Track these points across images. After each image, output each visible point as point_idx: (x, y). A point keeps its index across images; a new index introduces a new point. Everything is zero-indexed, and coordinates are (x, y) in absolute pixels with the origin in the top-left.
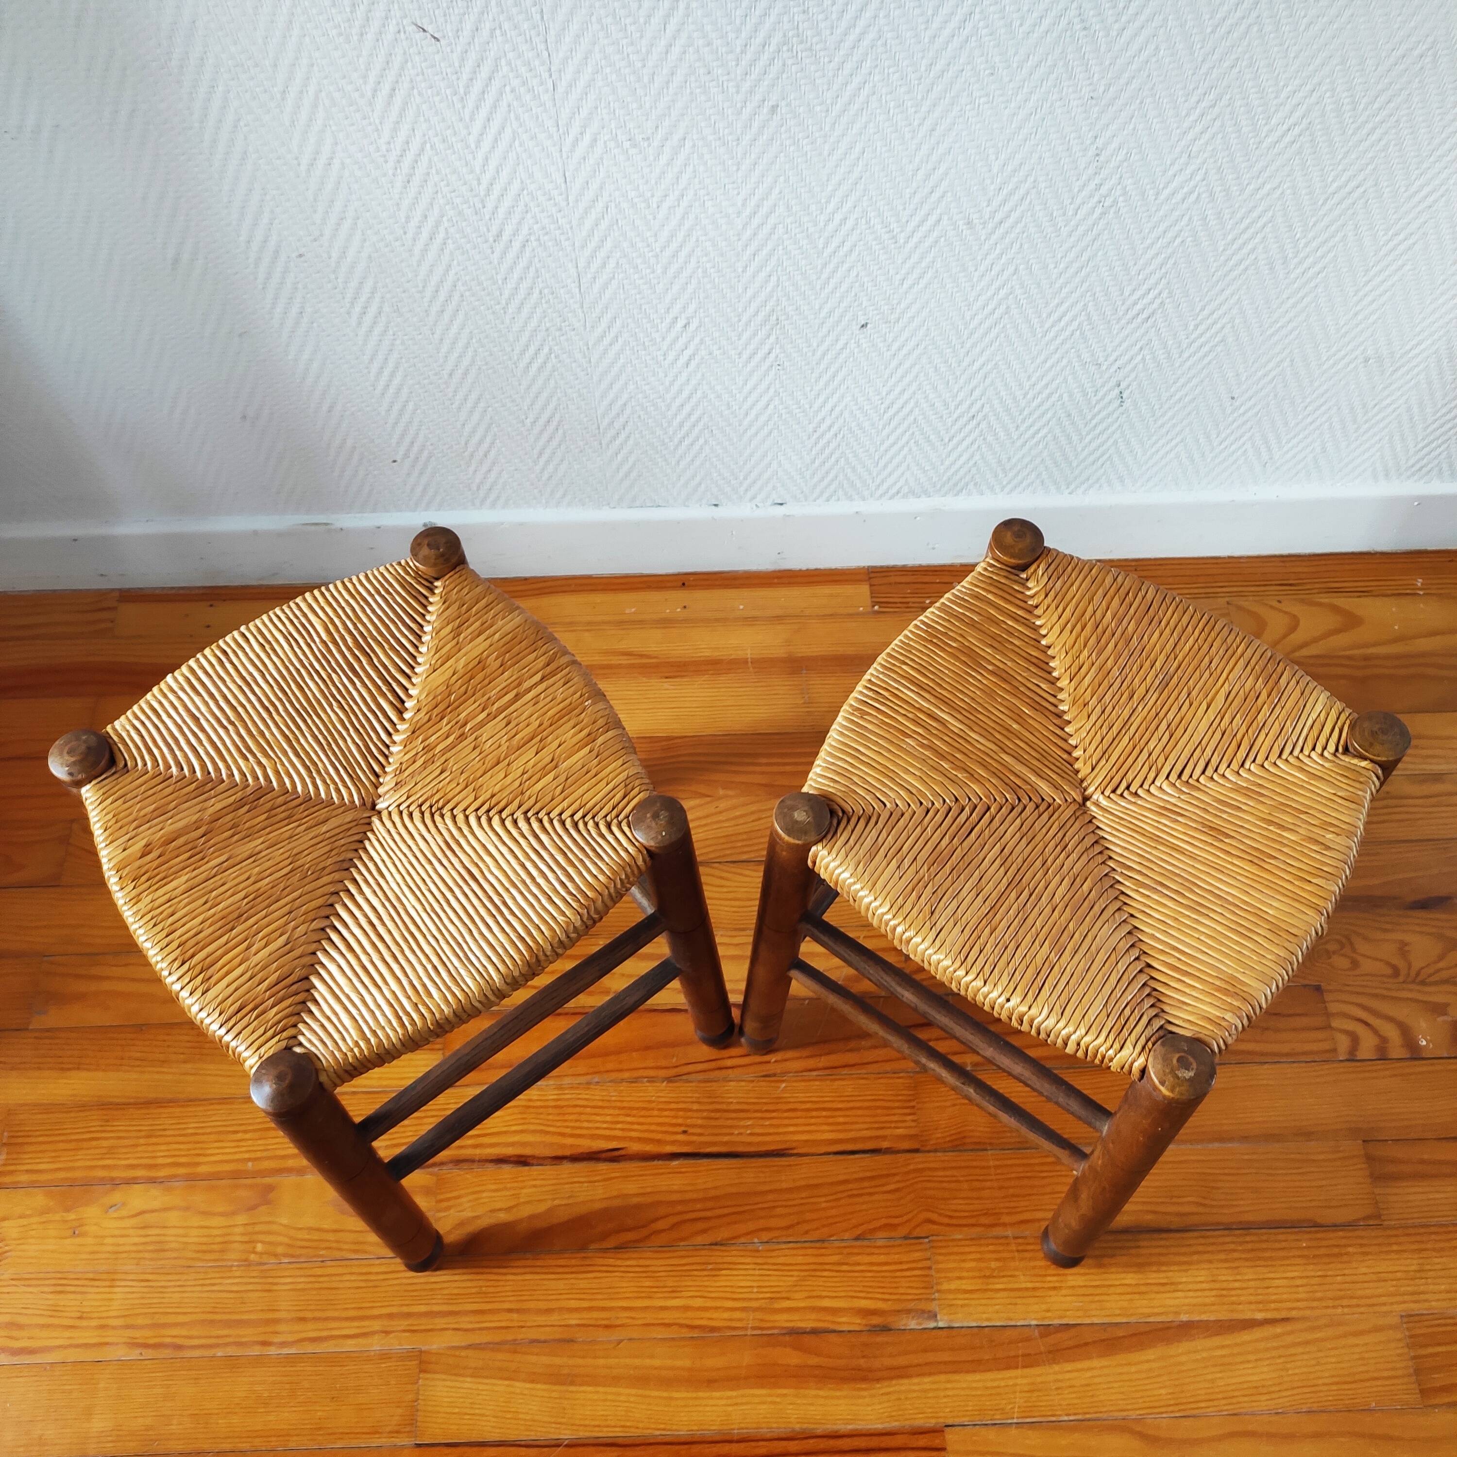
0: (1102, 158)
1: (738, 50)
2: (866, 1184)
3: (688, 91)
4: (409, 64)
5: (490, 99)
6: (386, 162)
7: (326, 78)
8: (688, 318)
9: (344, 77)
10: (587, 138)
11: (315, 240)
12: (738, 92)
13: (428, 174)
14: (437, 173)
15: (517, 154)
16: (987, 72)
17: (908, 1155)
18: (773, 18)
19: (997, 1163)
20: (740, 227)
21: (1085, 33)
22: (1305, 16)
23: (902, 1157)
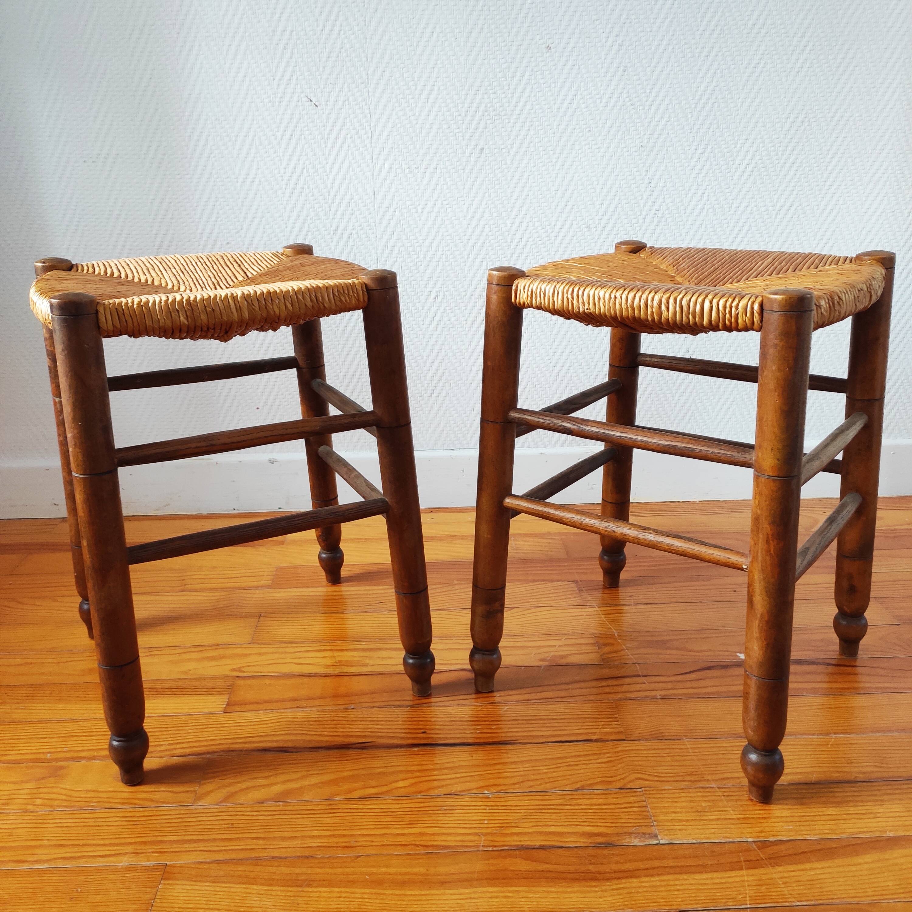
0: (653, 185)
1: (463, 114)
2: (581, 759)
3: (439, 138)
4: (301, 120)
5: (339, 141)
6: (282, 180)
7: (259, 127)
8: (437, 292)
9: (268, 127)
10: (387, 167)
11: (238, 233)
12: (463, 140)
13: (303, 188)
14: (308, 187)
15: (350, 176)
16: (587, 130)
17: (616, 743)
18: (480, 96)
19: (694, 746)
20: (466, 226)
21: (632, 107)
22: (739, 98)
23: (610, 744)
